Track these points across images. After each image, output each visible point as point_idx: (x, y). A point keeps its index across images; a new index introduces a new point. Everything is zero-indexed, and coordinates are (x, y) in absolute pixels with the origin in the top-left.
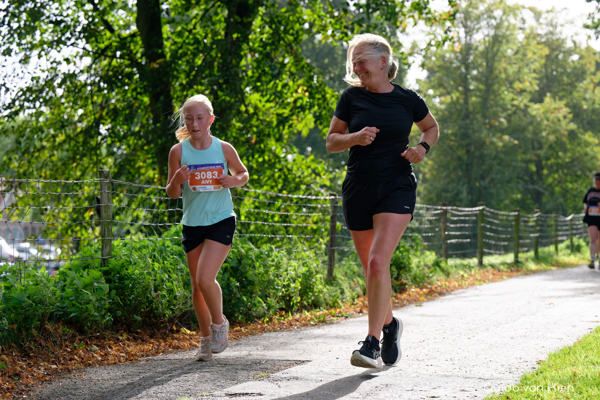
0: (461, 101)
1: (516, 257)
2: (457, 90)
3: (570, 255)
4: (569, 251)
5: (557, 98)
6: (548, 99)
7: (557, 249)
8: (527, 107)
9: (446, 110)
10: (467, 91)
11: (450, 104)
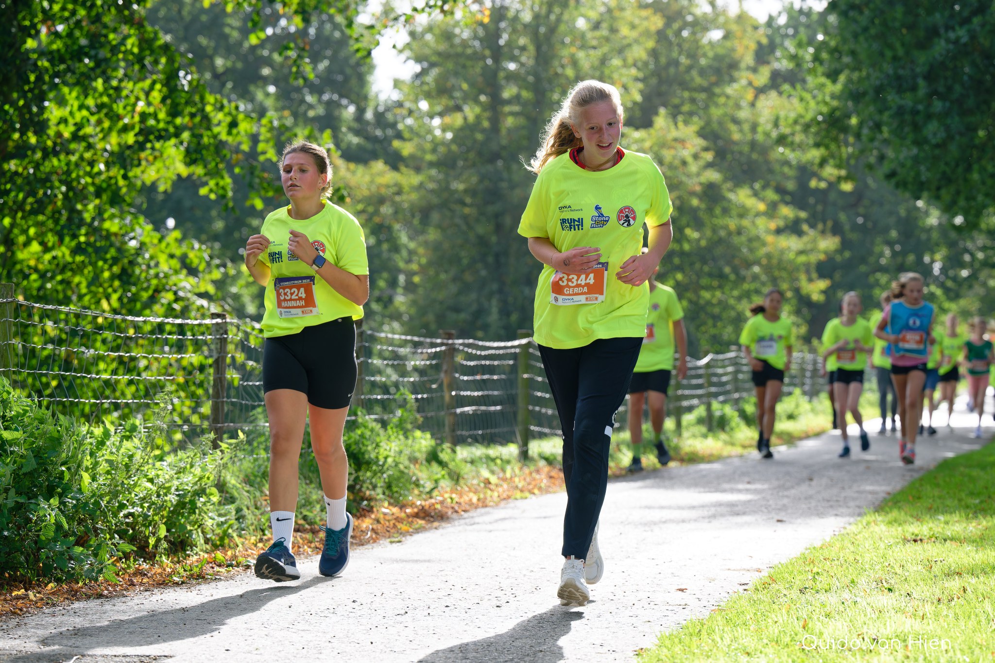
2: (476, 101)
3: (705, 436)
5: (680, 118)
6: (661, 120)
10: (496, 103)
11: (462, 129)
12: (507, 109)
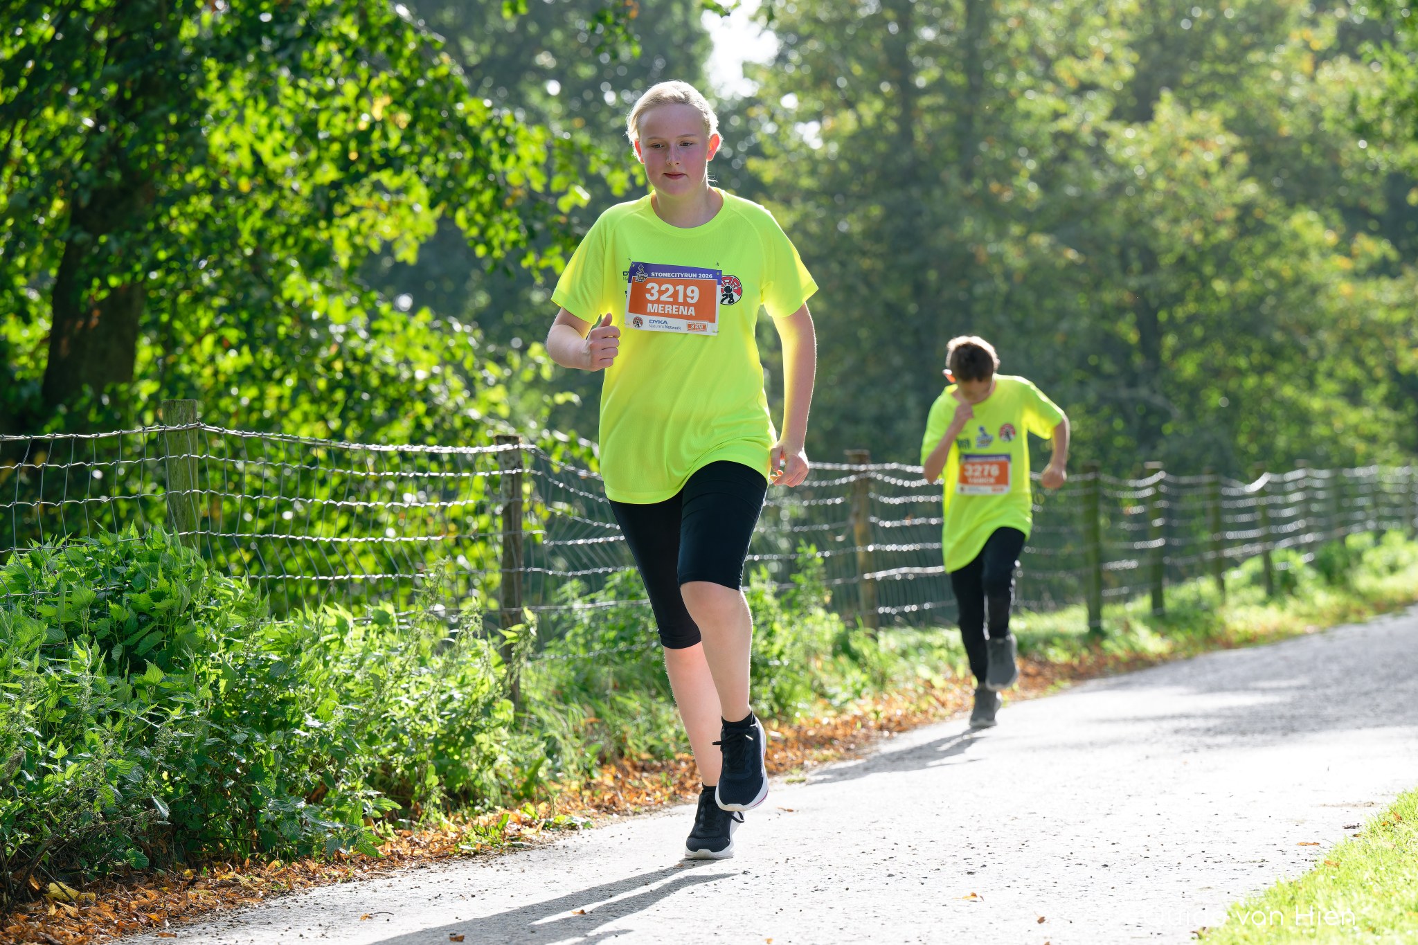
0: (891, 127)
1: (1095, 617)
2: (877, 92)
3: (1264, 604)
4: (1260, 593)
5: (1195, 103)
6: (1166, 108)
7: (1221, 584)
8: (1101, 135)
9: (841, 156)
10: (907, 93)
11: (854, 137)
12: (925, 101)
